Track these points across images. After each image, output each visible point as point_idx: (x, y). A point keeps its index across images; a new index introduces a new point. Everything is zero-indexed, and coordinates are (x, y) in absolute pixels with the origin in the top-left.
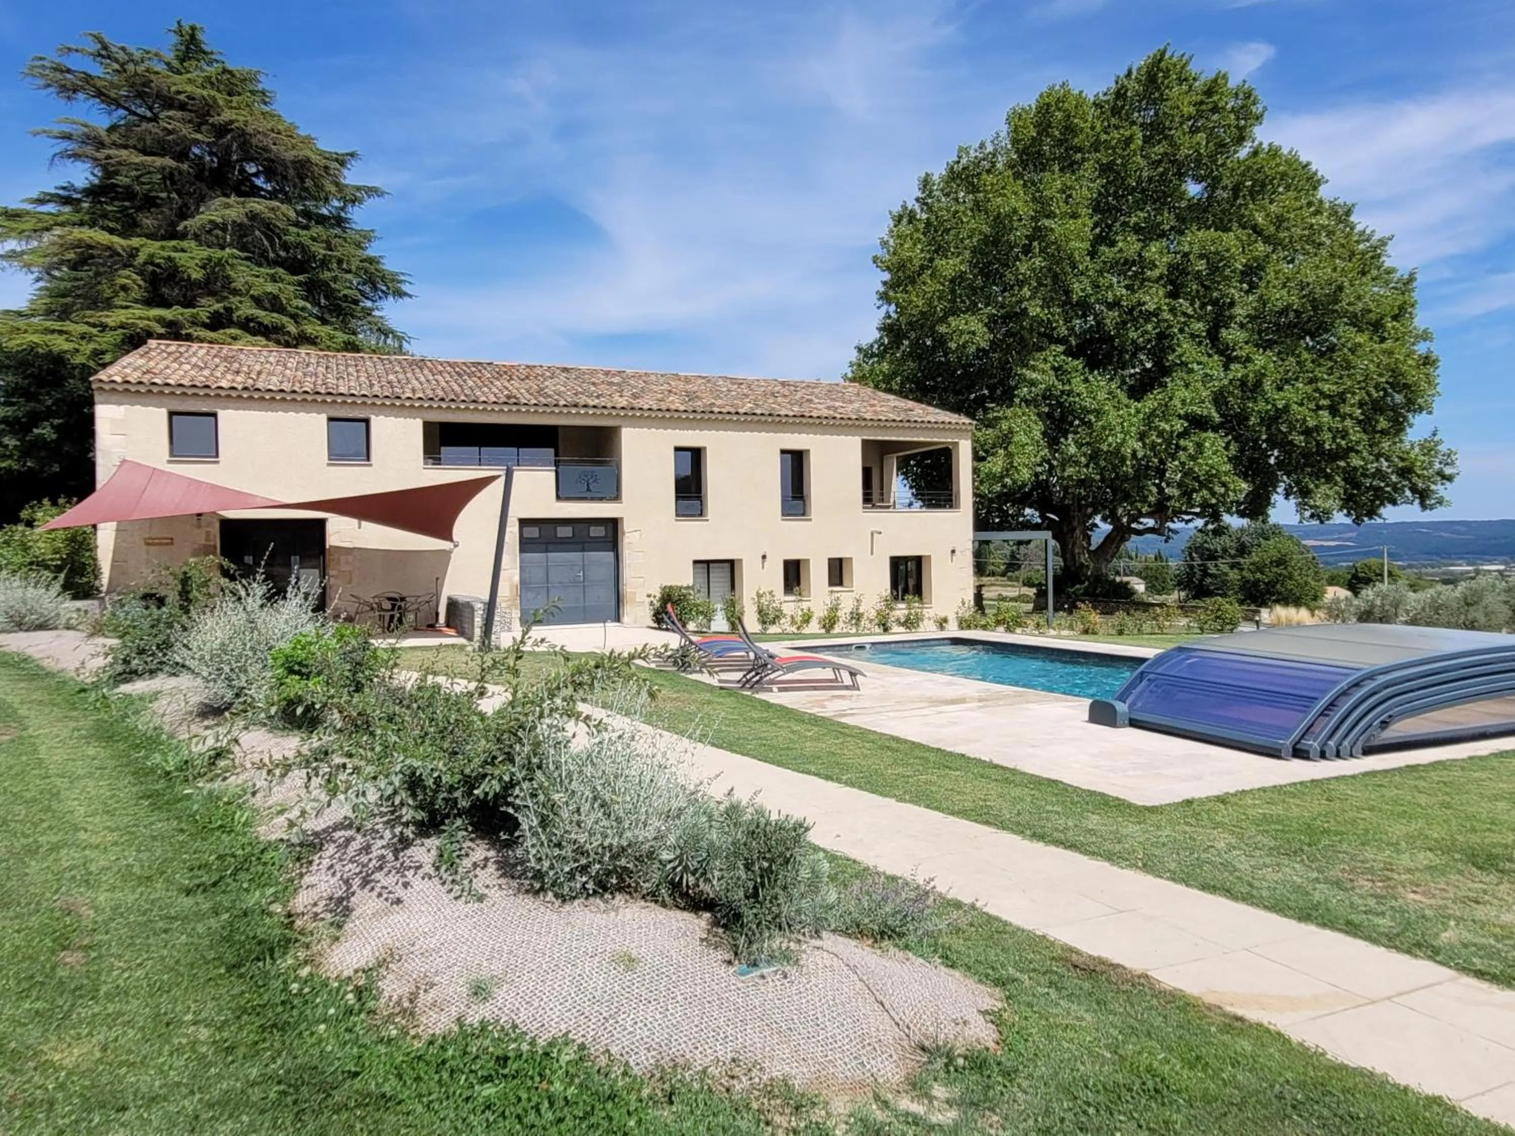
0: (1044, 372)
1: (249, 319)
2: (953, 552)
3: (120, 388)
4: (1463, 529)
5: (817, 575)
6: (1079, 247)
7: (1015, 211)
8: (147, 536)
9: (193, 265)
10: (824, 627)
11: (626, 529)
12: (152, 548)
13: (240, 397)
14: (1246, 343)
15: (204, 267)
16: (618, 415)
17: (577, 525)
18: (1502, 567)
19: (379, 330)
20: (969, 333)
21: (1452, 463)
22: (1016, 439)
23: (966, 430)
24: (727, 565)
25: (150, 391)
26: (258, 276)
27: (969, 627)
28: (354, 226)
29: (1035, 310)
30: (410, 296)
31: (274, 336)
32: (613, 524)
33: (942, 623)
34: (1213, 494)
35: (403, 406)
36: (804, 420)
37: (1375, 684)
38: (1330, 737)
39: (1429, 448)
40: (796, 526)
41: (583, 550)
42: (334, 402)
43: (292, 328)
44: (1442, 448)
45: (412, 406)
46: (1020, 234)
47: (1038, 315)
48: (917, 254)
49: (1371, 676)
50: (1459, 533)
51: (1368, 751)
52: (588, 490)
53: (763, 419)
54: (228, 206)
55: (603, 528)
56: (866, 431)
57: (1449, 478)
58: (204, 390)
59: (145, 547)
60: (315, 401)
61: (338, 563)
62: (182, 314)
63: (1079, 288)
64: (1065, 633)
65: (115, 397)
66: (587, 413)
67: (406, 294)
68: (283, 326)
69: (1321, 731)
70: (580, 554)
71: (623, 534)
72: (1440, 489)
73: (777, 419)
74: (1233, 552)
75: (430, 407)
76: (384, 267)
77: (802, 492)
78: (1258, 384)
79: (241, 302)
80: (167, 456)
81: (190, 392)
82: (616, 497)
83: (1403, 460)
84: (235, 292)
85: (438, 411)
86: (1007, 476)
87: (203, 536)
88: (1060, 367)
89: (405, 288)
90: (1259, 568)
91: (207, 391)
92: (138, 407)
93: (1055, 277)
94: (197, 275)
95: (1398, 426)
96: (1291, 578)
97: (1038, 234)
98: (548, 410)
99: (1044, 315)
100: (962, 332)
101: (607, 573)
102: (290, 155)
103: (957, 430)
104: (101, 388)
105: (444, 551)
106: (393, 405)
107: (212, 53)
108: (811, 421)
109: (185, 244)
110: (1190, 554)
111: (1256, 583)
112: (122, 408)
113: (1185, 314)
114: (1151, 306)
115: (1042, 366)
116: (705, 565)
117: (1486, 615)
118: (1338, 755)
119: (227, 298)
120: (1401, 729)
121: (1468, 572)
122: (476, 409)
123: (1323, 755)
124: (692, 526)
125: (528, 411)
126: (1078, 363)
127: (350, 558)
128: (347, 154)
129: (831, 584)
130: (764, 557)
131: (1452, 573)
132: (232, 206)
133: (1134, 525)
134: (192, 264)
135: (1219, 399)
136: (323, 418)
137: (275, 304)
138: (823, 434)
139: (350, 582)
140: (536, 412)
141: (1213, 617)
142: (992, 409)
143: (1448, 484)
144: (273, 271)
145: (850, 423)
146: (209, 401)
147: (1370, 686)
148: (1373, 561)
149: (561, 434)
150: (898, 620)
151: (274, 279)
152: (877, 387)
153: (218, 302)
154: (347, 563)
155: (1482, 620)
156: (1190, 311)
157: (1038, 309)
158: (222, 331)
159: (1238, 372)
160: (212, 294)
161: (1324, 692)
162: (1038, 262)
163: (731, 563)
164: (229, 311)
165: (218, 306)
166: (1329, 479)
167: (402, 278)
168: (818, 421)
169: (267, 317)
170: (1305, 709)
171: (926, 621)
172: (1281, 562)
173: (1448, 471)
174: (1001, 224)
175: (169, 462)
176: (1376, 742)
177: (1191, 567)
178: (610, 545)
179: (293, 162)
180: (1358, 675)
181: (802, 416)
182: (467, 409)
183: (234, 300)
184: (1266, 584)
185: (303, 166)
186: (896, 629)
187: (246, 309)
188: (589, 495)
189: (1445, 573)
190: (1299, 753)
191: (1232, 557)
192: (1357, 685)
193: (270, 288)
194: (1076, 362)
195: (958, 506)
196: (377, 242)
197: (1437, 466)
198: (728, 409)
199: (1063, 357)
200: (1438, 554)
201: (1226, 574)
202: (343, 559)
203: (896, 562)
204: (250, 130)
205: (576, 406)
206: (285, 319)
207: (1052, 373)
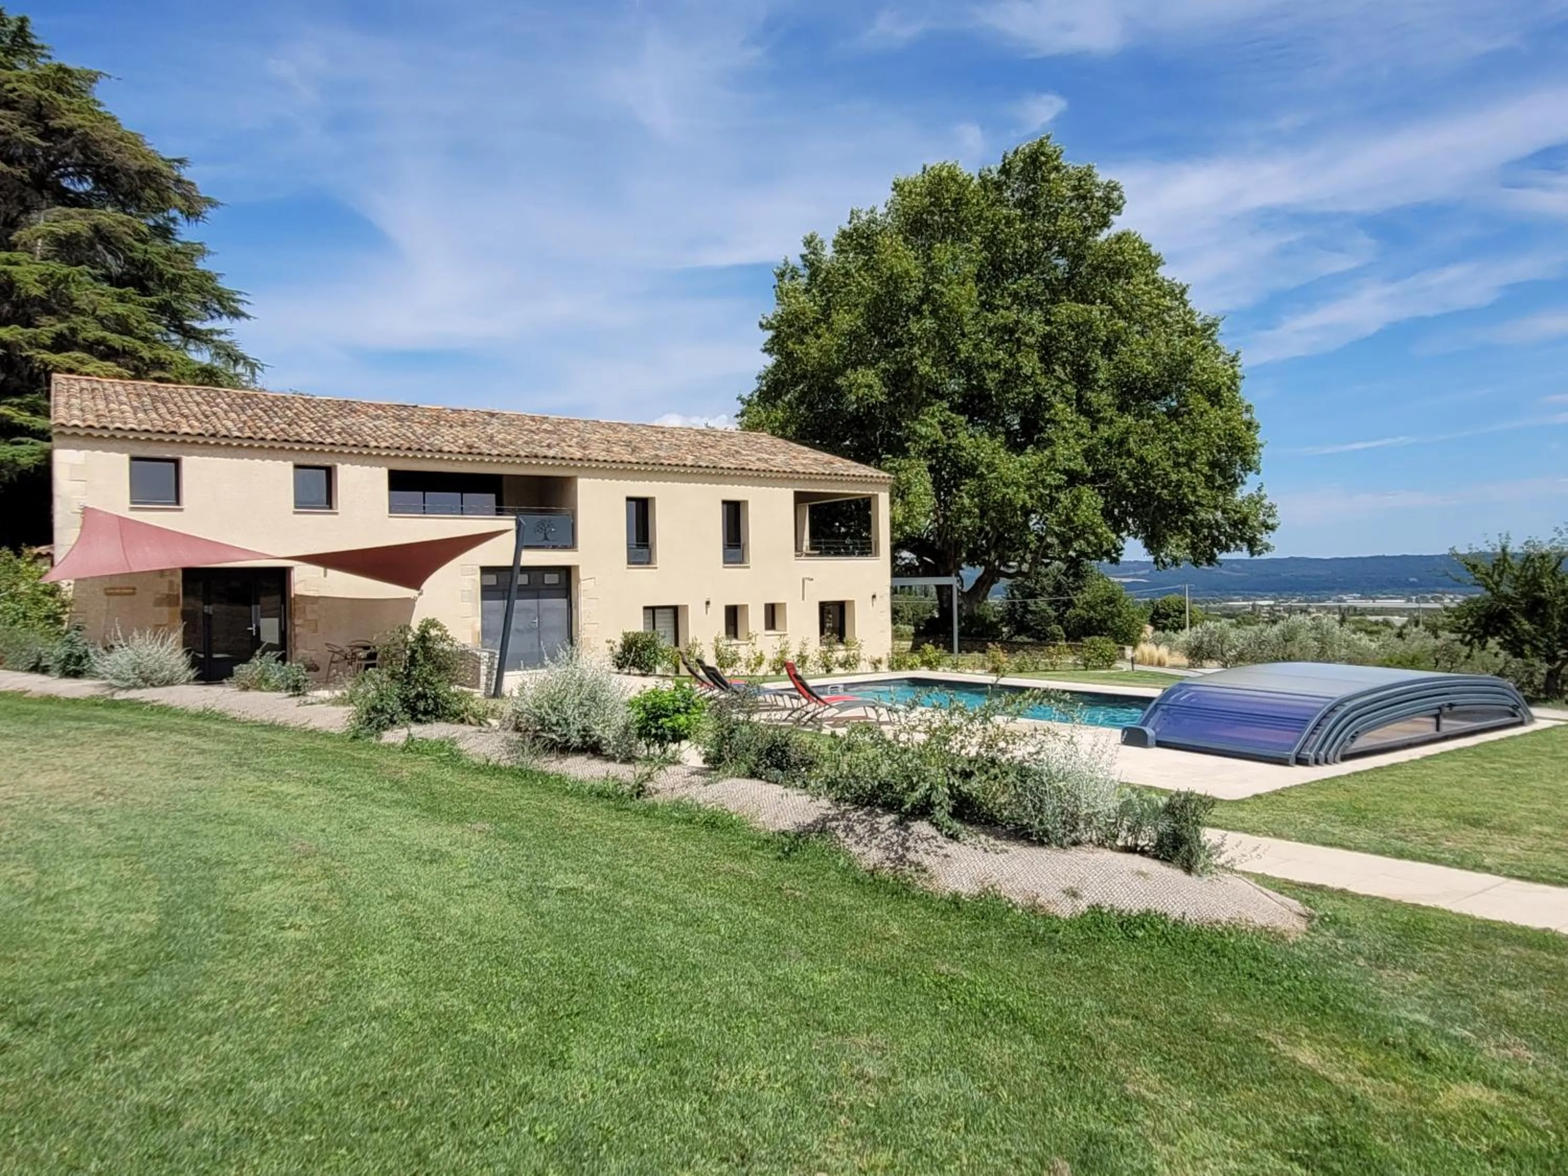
0: (931, 425)
1: (99, 342)
2: (874, 597)
3: (82, 433)
4: (1239, 567)
5: (755, 619)
6: (968, 310)
7: (907, 272)
8: (106, 586)
9: (32, 280)
10: (774, 669)
11: (581, 577)
12: (112, 598)
13: (206, 443)
14: (1109, 405)
15: (44, 283)
16: (575, 466)
17: (533, 574)
18: (1272, 603)
19: (229, 355)
20: (866, 386)
21: (1274, 515)
22: (914, 489)
23: (885, 484)
24: (671, 610)
25: (113, 436)
26: (103, 295)
27: (899, 668)
28: (177, 237)
29: (924, 368)
30: (248, 317)
31: (121, 361)
32: (567, 572)
33: (876, 664)
34: (1089, 543)
35: (369, 454)
36: (744, 473)
37: (1345, 709)
38: (1320, 748)
39: (1256, 501)
40: (735, 573)
41: (538, 598)
42: (302, 450)
43: (146, 354)
44: (1266, 502)
45: (379, 455)
46: (912, 295)
47: (927, 373)
48: (809, 306)
49: (1341, 703)
50: (1233, 570)
51: (1345, 758)
52: (546, 539)
53: (708, 471)
54: (68, 217)
55: (556, 576)
56: (797, 483)
57: (1272, 528)
58: (171, 436)
59: (105, 597)
60: (282, 448)
61: (304, 612)
62: (21, 334)
63: (965, 349)
64: (978, 671)
65: (75, 442)
66: (546, 464)
67: (243, 315)
68: (136, 351)
69: (1314, 744)
70: (535, 601)
71: (578, 581)
72: (1265, 537)
73: (720, 472)
74: (1050, 590)
75: (397, 456)
76: (220, 285)
77: (739, 541)
78: (1122, 442)
79: (85, 322)
80: (128, 504)
81: (155, 438)
82: (570, 544)
83: (1236, 512)
84: (80, 312)
85: (404, 460)
86: (906, 524)
87: (167, 584)
88: (945, 422)
89: (243, 308)
90: (1091, 606)
91: (173, 437)
92: (99, 452)
93: (943, 338)
94: (37, 291)
95: (1234, 483)
96: (1119, 616)
97: (927, 296)
98: (510, 460)
99: (933, 373)
100: (860, 386)
101: (560, 620)
102: (134, 165)
103: (877, 483)
104: (61, 433)
105: (409, 599)
106: (360, 453)
107: (43, 48)
108: (750, 473)
109: (16, 256)
110: (1012, 591)
111: (1090, 620)
112: (83, 453)
113: (1059, 379)
114: (1027, 371)
115: (929, 421)
116: (651, 611)
117: (1301, 649)
118: (1326, 762)
119: (68, 317)
120: (1362, 743)
121: (1245, 607)
122: (441, 459)
123: (1317, 762)
124: (641, 573)
125: (490, 461)
126: (963, 419)
127: (316, 607)
128: (175, 160)
129: (767, 628)
130: (708, 603)
131: (1231, 608)
132: (73, 218)
133: (1002, 568)
134: (30, 279)
135: (1089, 455)
136: (289, 465)
137: (123, 326)
138: (760, 486)
139: (315, 631)
140: (498, 462)
141: (1095, 655)
142: (887, 459)
143: (1271, 532)
144: (122, 291)
145: (785, 475)
146: (173, 447)
147: (1342, 711)
148: (1173, 598)
149: (505, 481)
150: (837, 661)
151: (122, 299)
152: (773, 434)
153: (60, 321)
154: (313, 611)
155: (1298, 654)
156: (1063, 376)
157: (927, 368)
158: (65, 354)
159: (1104, 431)
160: (51, 312)
161: (1313, 716)
162: (929, 323)
163: (675, 609)
164: (73, 331)
165: (61, 327)
166: (1180, 530)
167: (238, 297)
168: (756, 474)
169: (116, 340)
170: (1300, 730)
171: (862, 663)
172: (1110, 601)
173: (1270, 521)
174: (894, 282)
175: (132, 509)
176: (1348, 752)
177: (1013, 604)
178: (564, 592)
179: (139, 173)
180: (1334, 702)
181: (743, 469)
182: (432, 458)
183: (77, 320)
184: (1099, 621)
185: (149, 176)
186: (838, 670)
187: (93, 332)
188: (545, 543)
189: (1224, 608)
190: (1301, 761)
191: (1050, 595)
192: (1332, 710)
193: (120, 309)
194: (962, 418)
195: (877, 554)
196: (211, 257)
197: (1261, 518)
198: (674, 461)
199: (948, 413)
200: (1218, 590)
201: (1044, 611)
202: (308, 608)
203: (824, 607)
204: (96, 135)
205: (536, 456)
206: (138, 343)
207: (939, 427)
